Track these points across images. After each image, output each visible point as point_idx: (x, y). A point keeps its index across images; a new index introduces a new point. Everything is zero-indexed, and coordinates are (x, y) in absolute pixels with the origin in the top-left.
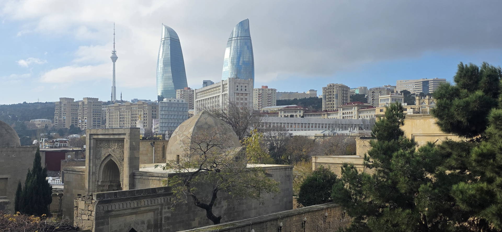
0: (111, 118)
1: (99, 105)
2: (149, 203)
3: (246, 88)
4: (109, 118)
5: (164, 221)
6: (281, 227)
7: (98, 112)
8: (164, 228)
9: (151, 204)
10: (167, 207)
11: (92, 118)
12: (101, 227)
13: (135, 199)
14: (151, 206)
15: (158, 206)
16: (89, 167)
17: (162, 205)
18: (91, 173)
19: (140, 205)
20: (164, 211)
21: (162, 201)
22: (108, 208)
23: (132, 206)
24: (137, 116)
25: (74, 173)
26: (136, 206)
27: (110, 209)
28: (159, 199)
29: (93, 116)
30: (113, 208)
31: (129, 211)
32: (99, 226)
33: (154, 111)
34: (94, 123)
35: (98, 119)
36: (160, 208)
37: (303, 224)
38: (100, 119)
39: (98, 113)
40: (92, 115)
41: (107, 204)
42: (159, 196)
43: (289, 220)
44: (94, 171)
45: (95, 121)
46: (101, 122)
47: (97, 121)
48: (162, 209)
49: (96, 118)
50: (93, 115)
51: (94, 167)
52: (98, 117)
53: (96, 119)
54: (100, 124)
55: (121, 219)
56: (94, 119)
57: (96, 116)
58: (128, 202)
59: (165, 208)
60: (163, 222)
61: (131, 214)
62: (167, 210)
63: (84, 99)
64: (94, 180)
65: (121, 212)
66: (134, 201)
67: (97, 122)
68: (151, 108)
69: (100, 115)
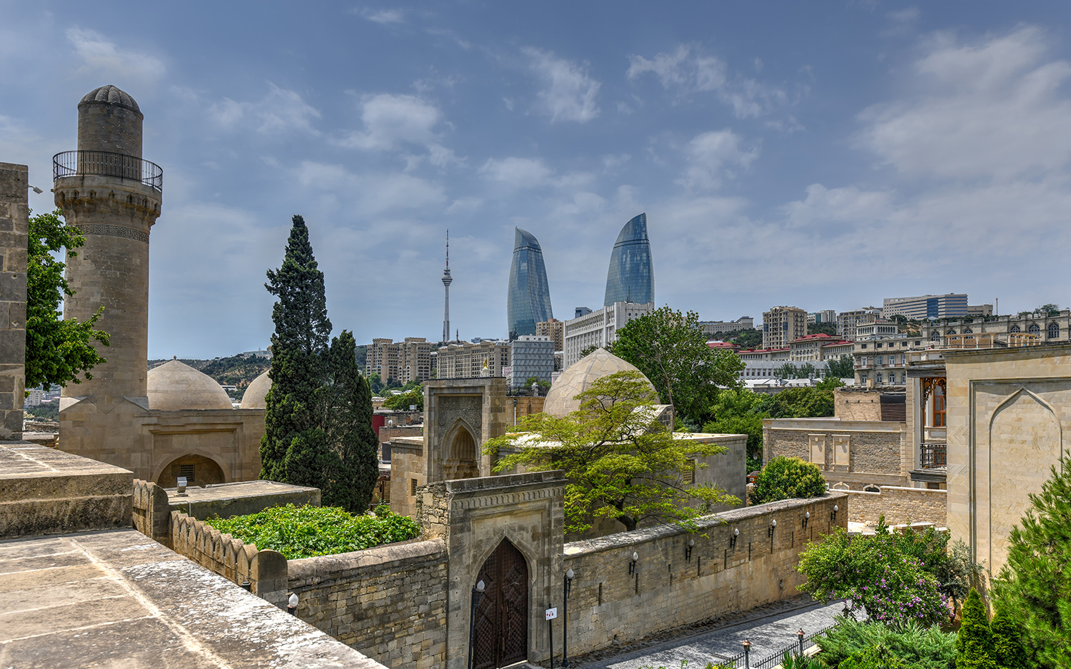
0: (444, 366)
1: (427, 348)
2: (532, 497)
4: (440, 366)
5: (555, 526)
6: (736, 536)
7: (425, 358)
8: (554, 537)
9: (534, 498)
10: (558, 503)
11: (417, 367)
12: (459, 535)
13: (511, 490)
14: (535, 501)
15: (545, 502)
16: (429, 438)
17: (551, 500)
18: (432, 448)
19: (517, 501)
20: (553, 509)
21: (551, 495)
22: (469, 505)
23: (505, 501)
25: (405, 447)
26: (511, 501)
27: (472, 506)
28: (546, 490)
29: (419, 364)
30: (477, 505)
31: (500, 509)
32: (456, 534)
33: (504, 355)
35: (425, 368)
36: (547, 504)
37: (769, 529)
40: (417, 363)
41: (468, 499)
42: (546, 485)
43: (748, 524)
44: (436, 444)
48: (550, 506)
51: (436, 439)
55: (489, 523)
56: (419, 368)
57: (422, 365)
58: (499, 496)
59: (555, 506)
60: (553, 528)
61: (504, 514)
62: (558, 508)
63: (406, 339)
64: (436, 458)
65: (489, 511)
66: (508, 494)
68: (499, 350)
69: (428, 362)
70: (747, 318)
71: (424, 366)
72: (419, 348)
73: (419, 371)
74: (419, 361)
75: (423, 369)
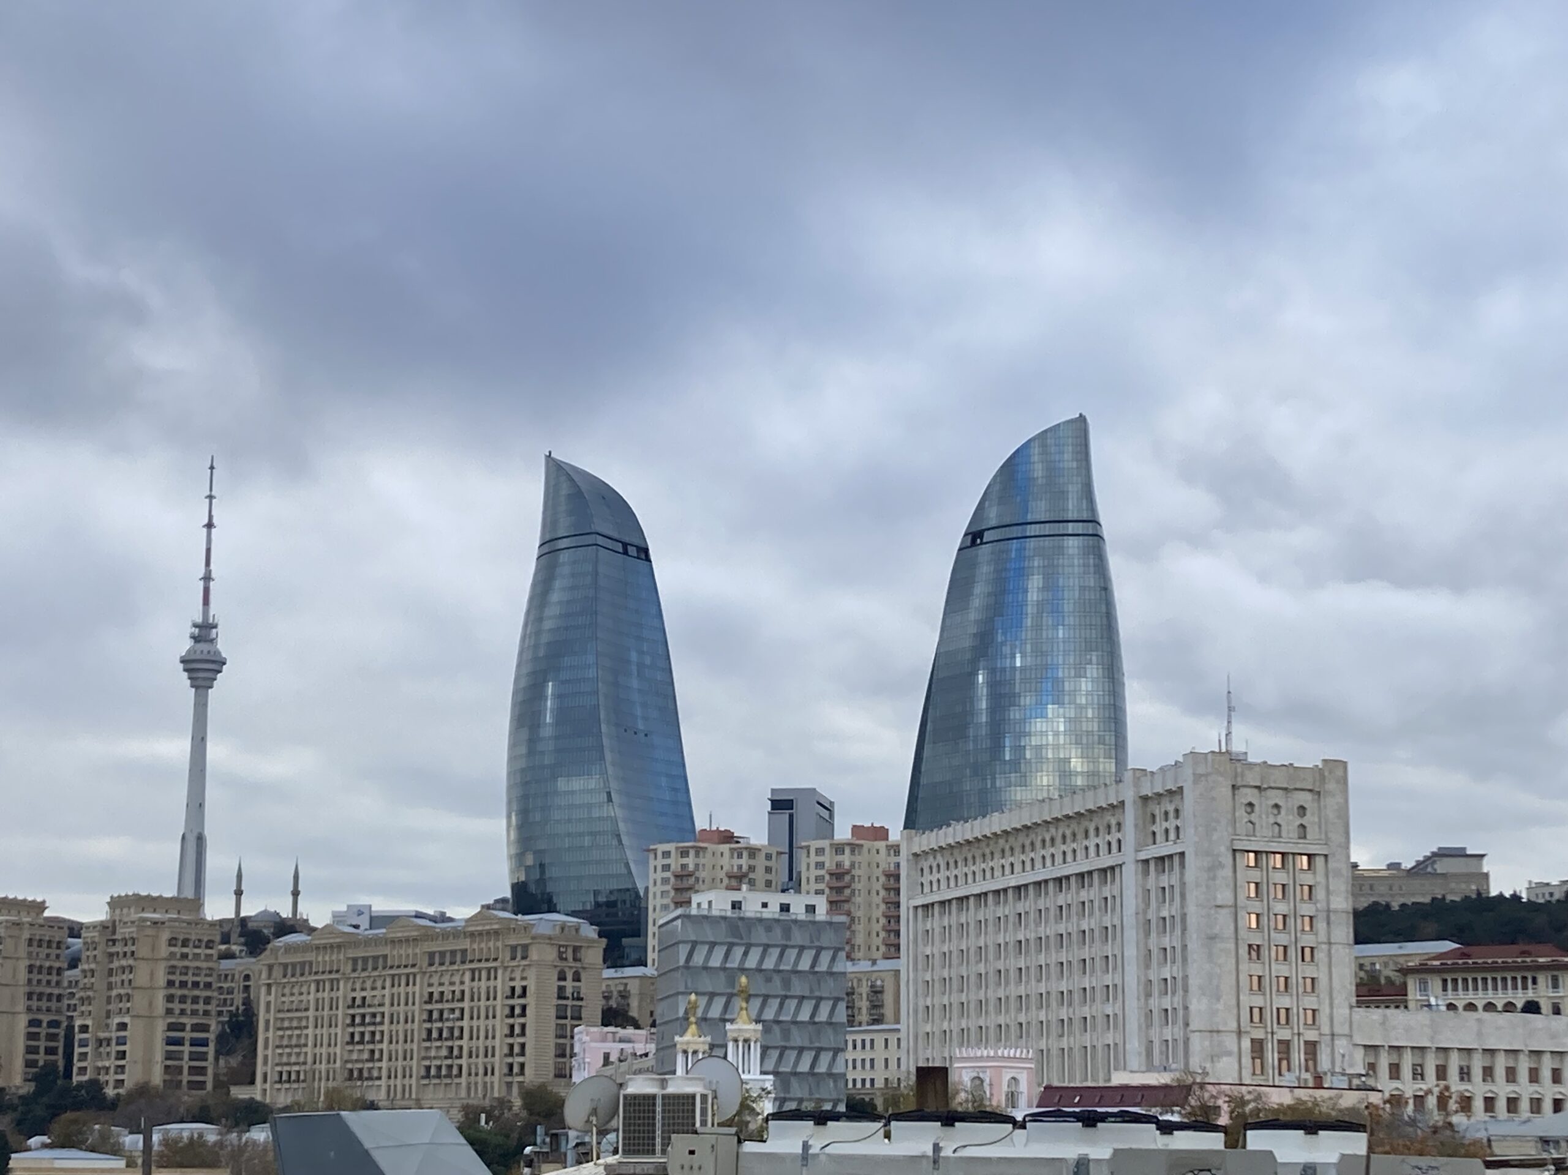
0: (291, 1019)
1: (206, 939)
3: (1304, 821)
4: (276, 1019)
7: (196, 985)
11: (161, 1026)
24: (460, 1005)
29: (169, 1012)
33: (570, 976)
34: (169, 1056)
35: (196, 1028)
38: (205, 1028)
39: (196, 992)
40: (160, 1005)
45: (179, 1042)
46: (211, 1050)
47: (187, 1043)
49: (183, 1020)
50: (170, 1005)
52: (194, 1013)
53: (181, 1027)
54: (203, 1057)
56: (171, 1027)
57: (183, 1012)
63: (116, 903)
67: (187, 1049)
68: (551, 954)
69: (207, 1001)
70: (1459, 853)
71: (188, 1021)
72: (172, 942)
73: (170, 1042)
74: (170, 998)
75: (187, 1035)
